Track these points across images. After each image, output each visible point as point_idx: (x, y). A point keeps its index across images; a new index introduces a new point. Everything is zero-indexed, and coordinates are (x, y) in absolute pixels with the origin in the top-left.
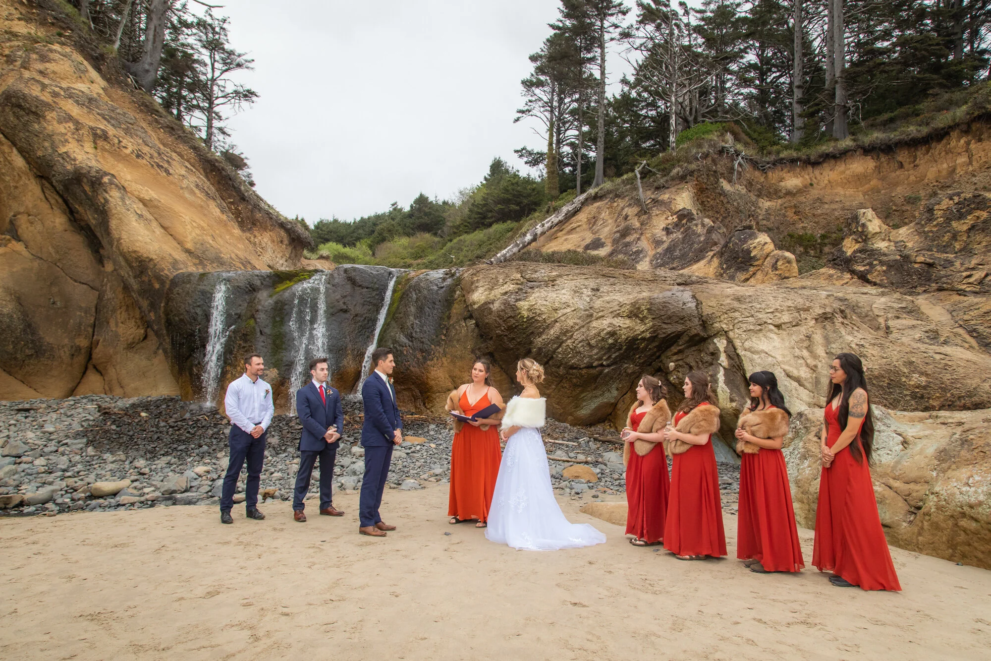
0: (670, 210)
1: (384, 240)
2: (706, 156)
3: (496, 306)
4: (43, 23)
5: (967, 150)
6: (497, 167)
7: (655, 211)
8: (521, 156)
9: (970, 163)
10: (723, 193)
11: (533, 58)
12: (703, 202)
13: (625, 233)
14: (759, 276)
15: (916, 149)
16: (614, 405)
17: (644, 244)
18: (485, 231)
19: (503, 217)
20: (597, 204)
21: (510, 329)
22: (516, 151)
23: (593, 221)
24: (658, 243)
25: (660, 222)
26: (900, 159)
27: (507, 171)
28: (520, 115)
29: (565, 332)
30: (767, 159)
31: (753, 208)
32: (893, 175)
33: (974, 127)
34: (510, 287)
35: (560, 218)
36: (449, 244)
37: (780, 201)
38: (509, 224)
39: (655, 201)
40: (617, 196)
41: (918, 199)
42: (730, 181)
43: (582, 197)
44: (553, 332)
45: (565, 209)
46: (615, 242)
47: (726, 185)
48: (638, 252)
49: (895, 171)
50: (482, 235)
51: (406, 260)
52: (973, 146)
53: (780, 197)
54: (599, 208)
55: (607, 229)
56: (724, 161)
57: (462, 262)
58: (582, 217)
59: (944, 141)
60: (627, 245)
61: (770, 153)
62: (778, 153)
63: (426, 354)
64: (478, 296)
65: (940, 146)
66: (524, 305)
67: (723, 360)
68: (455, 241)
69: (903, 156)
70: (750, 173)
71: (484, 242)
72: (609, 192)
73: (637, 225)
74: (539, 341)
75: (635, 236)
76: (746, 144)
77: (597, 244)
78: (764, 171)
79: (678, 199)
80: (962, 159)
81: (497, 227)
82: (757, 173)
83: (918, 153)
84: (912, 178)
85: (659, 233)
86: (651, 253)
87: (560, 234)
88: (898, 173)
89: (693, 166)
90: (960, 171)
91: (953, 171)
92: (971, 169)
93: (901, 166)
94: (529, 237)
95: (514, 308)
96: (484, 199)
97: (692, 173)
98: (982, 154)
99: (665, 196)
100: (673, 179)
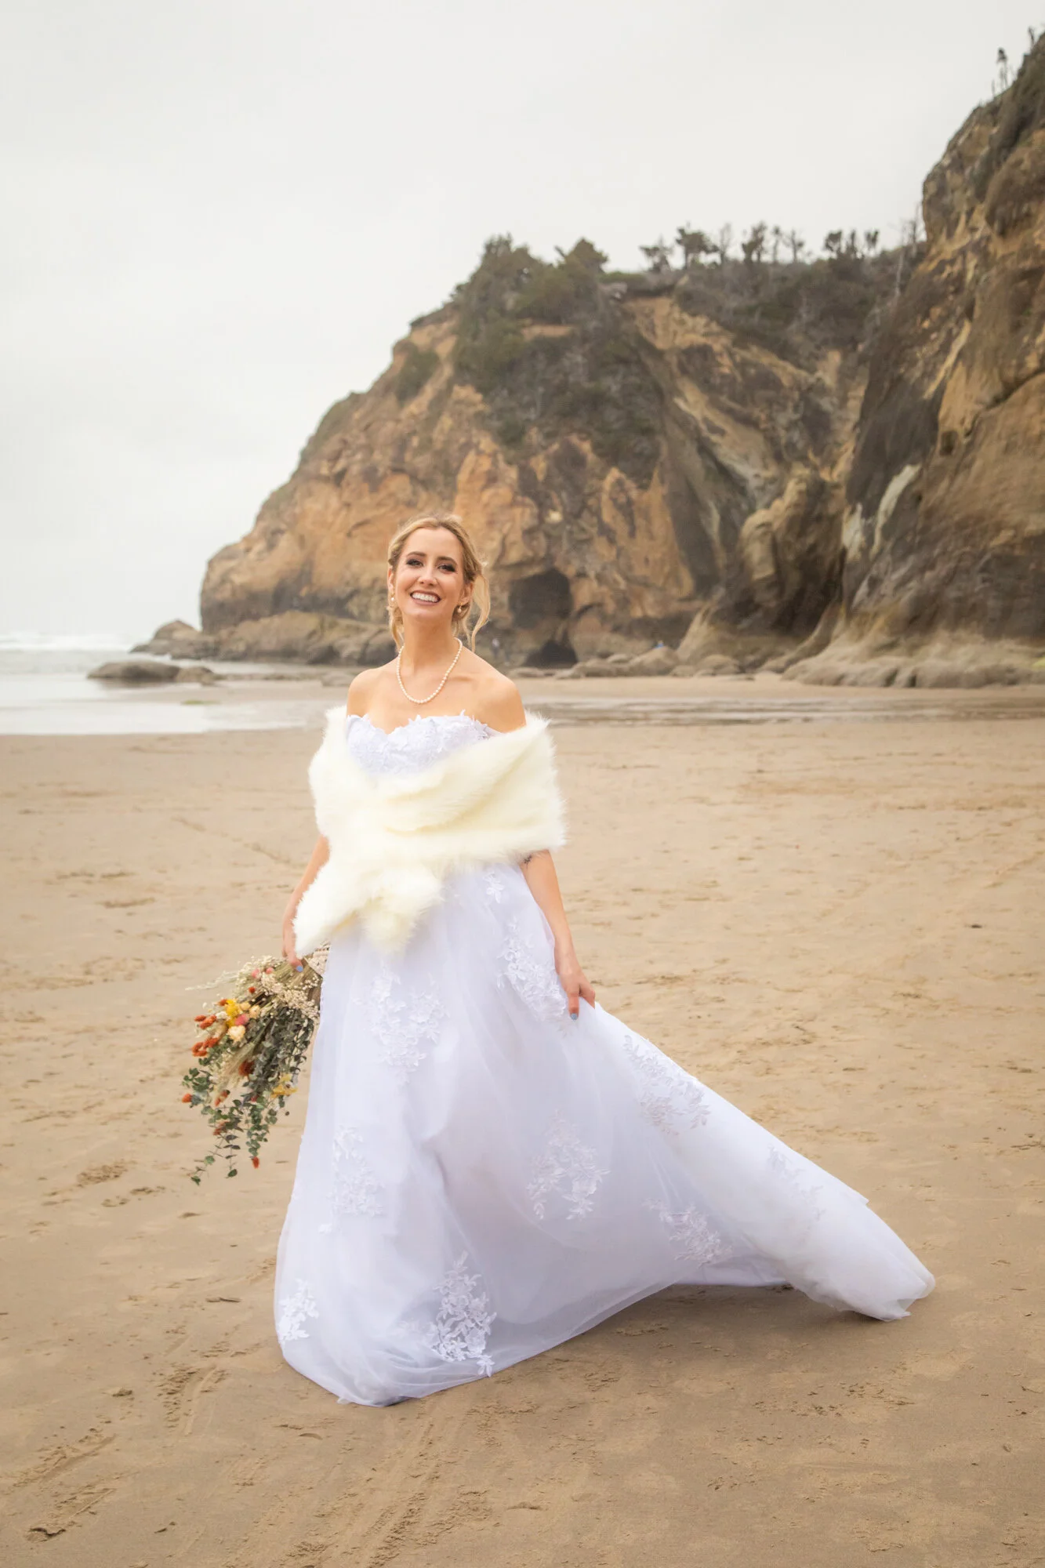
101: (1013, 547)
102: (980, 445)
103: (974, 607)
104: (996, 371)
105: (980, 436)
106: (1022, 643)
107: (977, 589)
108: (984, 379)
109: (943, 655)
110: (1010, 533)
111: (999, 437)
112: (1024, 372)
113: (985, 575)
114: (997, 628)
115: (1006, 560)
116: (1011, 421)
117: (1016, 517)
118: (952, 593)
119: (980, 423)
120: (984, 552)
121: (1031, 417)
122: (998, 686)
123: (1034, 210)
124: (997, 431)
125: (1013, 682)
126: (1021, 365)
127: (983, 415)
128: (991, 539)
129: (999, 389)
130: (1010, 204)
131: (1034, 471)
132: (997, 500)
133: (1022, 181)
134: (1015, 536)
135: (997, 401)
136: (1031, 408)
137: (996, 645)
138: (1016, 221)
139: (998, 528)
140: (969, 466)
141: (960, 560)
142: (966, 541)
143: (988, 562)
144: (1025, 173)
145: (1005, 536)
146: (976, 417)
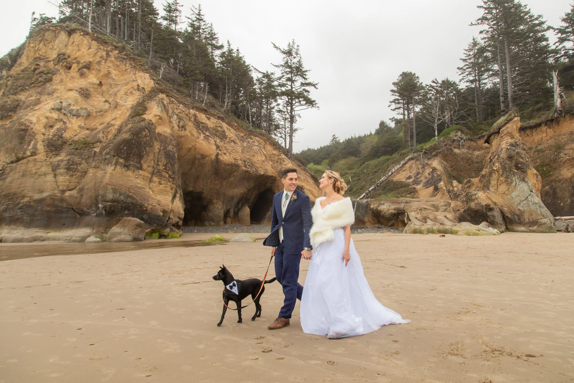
0: (430, 167)
1: (334, 161)
2: (446, 145)
3: (375, 208)
4: (276, 149)
5: (546, 132)
6: (382, 124)
7: (426, 167)
8: (392, 121)
9: (547, 136)
10: (455, 154)
11: (394, 84)
12: (446, 160)
13: (418, 174)
14: (439, 193)
15: (533, 129)
16: (394, 223)
17: (423, 178)
18: (378, 160)
19: (385, 153)
20: (412, 161)
21: (377, 212)
22: (390, 119)
23: (411, 167)
24: (426, 178)
25: (428, 171)
26: (527, 133)
27: (387, 126)
28: (391, 104)
29: (385, 213)
30: (476, 137)
31: (470, 156)
32: (525, 139)
33: (548, 123)
34: (377, 205)
35: (400, 166)
36: (363, 165)
37: (483, 151)
38: (387, 157)
39: (427, 164)
40: (417, 160)
41: (533, 148)
42: (459, 149)
43: (408, 158)
44: (383, 212)
45: (402, 162)
46: (415, 177)
47: (456, 151)
48: (420, 181)
49: (526, 137)
50: (376, 162)
51: (345, 171)
52: (548, 130)
53: (483, 150)
54: (412, 163)
55: (414, 171)
56: (456, 143)
57: (369, 174)
58: (407, 165)
59: (540, 127)
60: (418, 178)
61: (478, 134)
62: (482, 133)
63: (364, 216)
64: (372, 206)
65: (539, 129)
66: (379, 208)
67: (406, 216)
68: (366, 163)
69: (528, 132)
70: (468, 143)
71: (377, 165)
72: (416, 157)
73: (421, 171)
74: (382, 214)
75: (420, 175)
76: (466, 134)
77: (410, 178)
78: (475, 141)
79: (433, 163)
80: (544, 135)
81: (383, 158)
82: (472, 143)
83: (534, 131)
84: (531, 140)
85: (427, 174)
86: (424, 181)
87: (401, 171)
88: (527, 138)
89: (439, 151)
90: (544, 139)
91: (542, 139)
92: (547, 138)
93: (528, 136)
94: (390, 173)
95: (378, 209)
96: (377, 144)
97: (440, 153)
98: (550, 133)
99: (429, 162)
100: (433, 156)
101: (30, 202)
102: (9, 174)
103: (18, 219)
104: (13, 154)
105: (7, 171)
106: (40, 229)
107: (18, 214)
108: (7, 156)
109: (8, 233)
110: (29, 198)
111: (19, 172)
112: (25, 156)
113: (22, 210)
114: (29, 225)
115: (28, 206)
116: (23, 168)
117: (30, 194)
118: (7, 215)
119: (5, 168)
120: (19, 204)
121: (32, 167)
122: (38, 241)
123: (13, 115)
124: (18, 170)
125: (43, 240)
126: (24, 153)
127: (6, 165)
128: (21, 200)
129: (14, 159)
130: (4, 111)
131: (34, 182)
132: (22, 189)
133: (9, 106)
134: (30, 200)
135: (12, 162)
136: (31, 165)
137: (30, 230)
138: (6, 116)
139: (24, 197)
140: (4, 179)
141: (8, 206)
142: (9, 200)
143: (22, 206)
144: (9, 105)
145: (26, 200)
146: (3, 166)
